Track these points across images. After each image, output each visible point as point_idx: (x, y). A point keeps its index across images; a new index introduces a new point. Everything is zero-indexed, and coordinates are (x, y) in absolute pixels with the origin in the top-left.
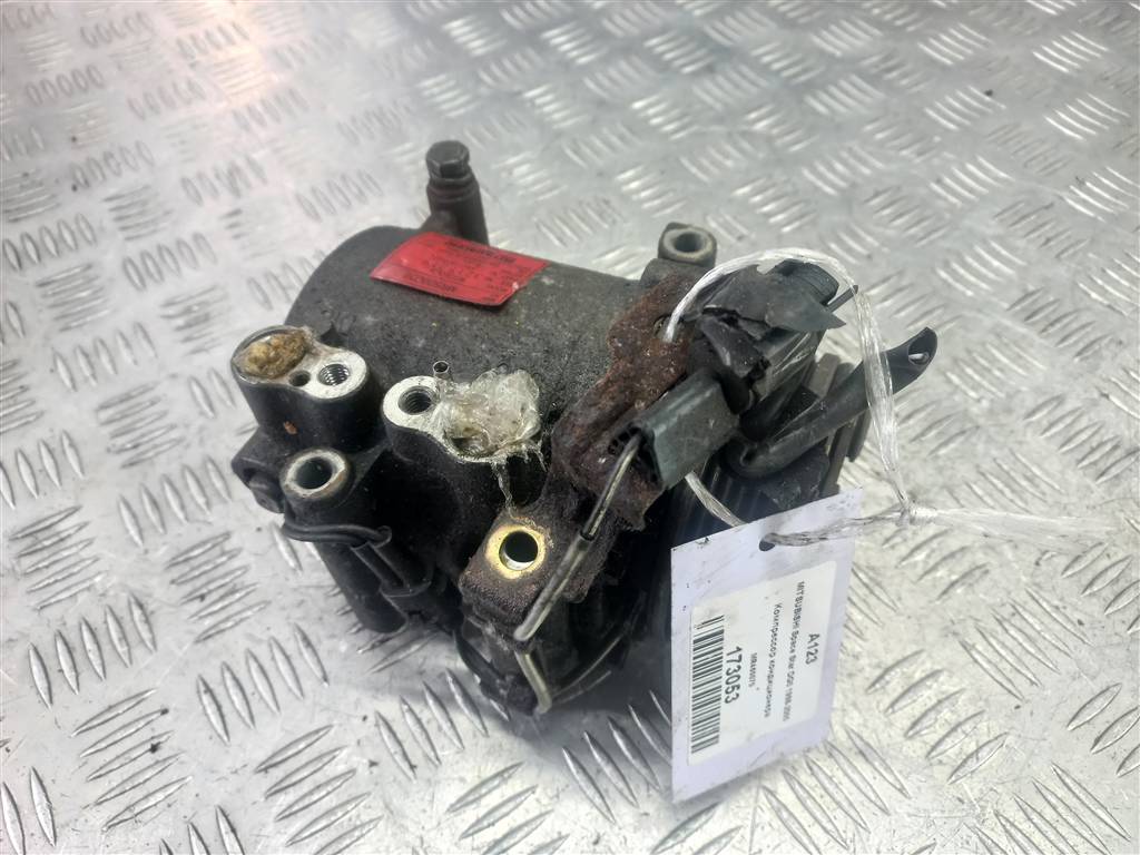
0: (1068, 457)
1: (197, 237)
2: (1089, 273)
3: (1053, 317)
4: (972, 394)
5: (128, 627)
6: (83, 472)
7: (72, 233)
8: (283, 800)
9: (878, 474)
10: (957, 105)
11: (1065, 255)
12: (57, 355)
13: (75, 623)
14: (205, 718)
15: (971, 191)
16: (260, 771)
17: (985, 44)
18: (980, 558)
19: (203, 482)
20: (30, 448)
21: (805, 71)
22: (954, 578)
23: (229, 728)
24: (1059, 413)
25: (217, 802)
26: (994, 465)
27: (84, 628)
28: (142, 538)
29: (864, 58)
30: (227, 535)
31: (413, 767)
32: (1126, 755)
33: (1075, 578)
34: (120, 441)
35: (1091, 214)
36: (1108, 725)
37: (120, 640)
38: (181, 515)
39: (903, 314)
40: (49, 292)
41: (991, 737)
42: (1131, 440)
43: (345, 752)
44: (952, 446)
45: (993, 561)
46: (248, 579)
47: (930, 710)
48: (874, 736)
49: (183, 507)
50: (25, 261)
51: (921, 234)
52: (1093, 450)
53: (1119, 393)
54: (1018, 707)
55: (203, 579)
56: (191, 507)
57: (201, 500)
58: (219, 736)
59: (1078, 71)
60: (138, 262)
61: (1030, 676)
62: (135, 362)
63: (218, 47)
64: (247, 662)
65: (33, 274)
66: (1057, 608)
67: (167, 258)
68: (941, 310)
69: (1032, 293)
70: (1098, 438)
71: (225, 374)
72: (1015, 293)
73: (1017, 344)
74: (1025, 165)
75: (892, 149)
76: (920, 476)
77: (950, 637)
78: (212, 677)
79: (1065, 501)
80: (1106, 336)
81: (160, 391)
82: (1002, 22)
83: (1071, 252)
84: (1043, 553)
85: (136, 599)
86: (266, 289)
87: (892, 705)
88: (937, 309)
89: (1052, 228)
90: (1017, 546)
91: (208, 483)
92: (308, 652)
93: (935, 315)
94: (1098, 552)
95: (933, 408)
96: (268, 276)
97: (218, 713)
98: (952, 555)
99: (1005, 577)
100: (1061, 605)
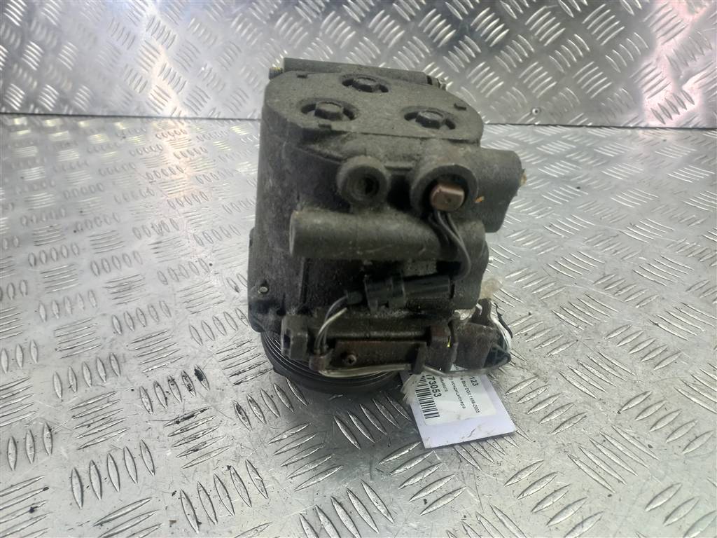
0: (635, 356)
1: (134, 253)
2: (641, 266)
3: (621, 287)
4: (573, 324)
5: (38, 441)
6: (37, 360)
7: (67, 250)
10: (561, 193)
11: (627, 258)
12: (41, 303)
13: (7, 439)
14: (71, 493)
15: (570, 229)
16: (98, 525)
17: (575, 168)
18: (580, 409)
19: (106, 366)
20: (10, 347)
22: (564, 420)
23: (85, 498)
24: (628, 333)
26: (589, 360)
27: (11, 441)
28: (62, 393)
30: (114, 393)
31: (199, 523)
32: (689, 527)
33: (645, 421)
34: (64, 346)
35: (641, 240)
36: (674, 508)
37: (31, 447)
38: (89, 382)
39: (530, 285)
40: (47, 275)
41: (592, 514)
42: (674, 347)
43: (156, 513)
44: (561, 350)
45: (590, 411)
46: (119, 416)
47: (548, 496)
48: (510, 511)
49: (91, 378)
50: (38, 262)
51: (541, 249)
52: (650, 352)
53: (665, 323)
54: (610, 496)
55: (93, 415)
56: (96, 378)
57: (102, 374)
58: (77, 503)
59: (629, 179)
60: (99, 263)
61: (617, 477)
62: (84, 308)
63: (167, 175)
64: (107, 461)
65: (41, 268)
66: (633, 437)
67: (116, 260)
68: (553, 284)
69: (608, 275)
70: (653, 346)
71: (133, 315)
72: (598, 276)
73: (600, 300)
74: (601, 219)
75: (523, 212)
76: (541, 365)
77: (562, 453)
78: (83, 469)
79: (635, 379)
80: (654, 295)
81: (94, 321)
82: (584, 160)
83: (630, 256)
84: (623, 407)
85: (48, 426)
86: (167, 275)
87: (523, 493)
88: (551, 283)
89: (618, 246)
90: (605, 403)
91: (109, 366)
92: (146, 456)
93: (549, 286)
94: (658, 407)
95: (549, 330)
96: (169, 270)
97: (80, 489)
98: (562, 407)
99: (598, 420)
100: (636, 436)
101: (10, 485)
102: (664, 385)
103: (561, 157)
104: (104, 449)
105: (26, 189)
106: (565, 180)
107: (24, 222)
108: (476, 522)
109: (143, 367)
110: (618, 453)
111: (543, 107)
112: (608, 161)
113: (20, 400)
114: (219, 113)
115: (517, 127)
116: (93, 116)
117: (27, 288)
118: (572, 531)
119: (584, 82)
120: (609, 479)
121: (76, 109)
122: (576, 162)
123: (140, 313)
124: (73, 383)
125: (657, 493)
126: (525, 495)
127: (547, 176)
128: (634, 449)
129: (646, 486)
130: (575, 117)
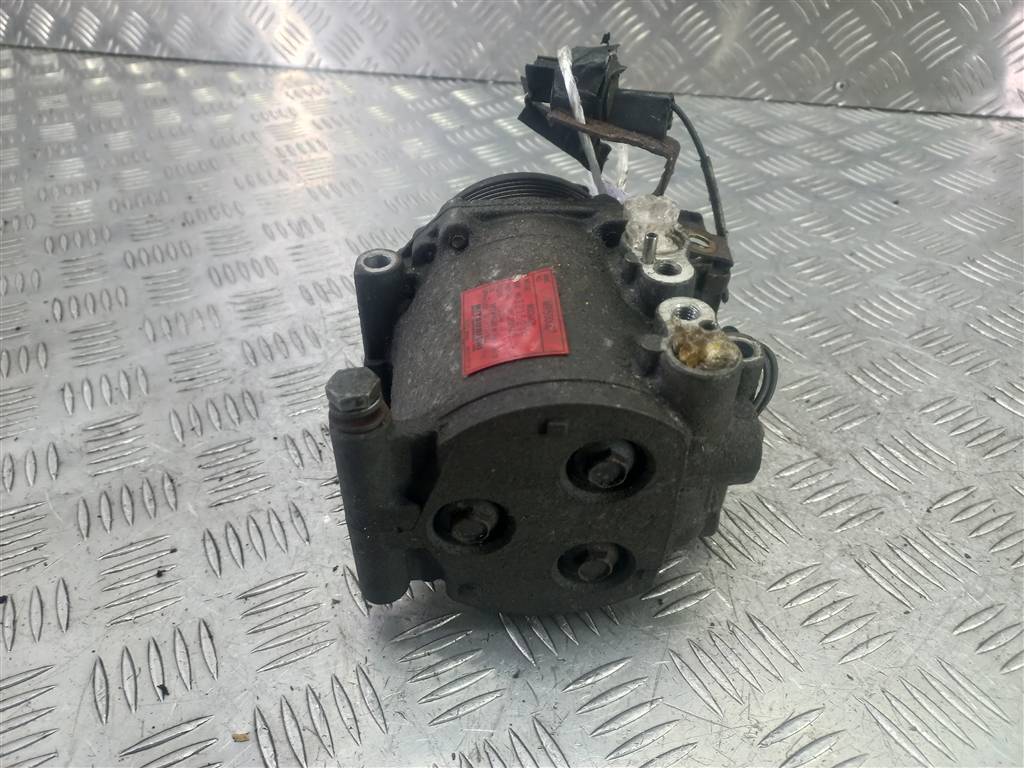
0: (957, 439)
1: (267, 259)
2: (978, 317)
3: (947, 345)
4: (875, 391)
5: (158, 493)
6: (148, 392)
7: (176, 250)
8: (256, 620)
9: (789, 439)
10: (869, 208)
11: (958, 306)
12: (146, 318)
13: (119, 487)
14: (205, 558)
15: (880, 261)
16: (241, 598)
17: (894, 174)
18: (876, 503)
19: (238, 406)
20: (112, 375)
21: (747, 184)
22: (852, 515)
23: (223, 566)
24: (951, 408)
25: (201, 616)
26: (892, 440)
27: (125, 490)
28: (183, 436)
29: (796, 178)
30: (251, 440)
31: (368, 606)
32: (1009, 658)
33: (964, 524)
34: (180, 376)
35: (982, 281)
36: (992, 634)
37: (150, 500)
38: (217, 424)
39: (817, 336)
40: (150, 282)
41: (881, 633)
42: (1015, 430)
43: (314, 591)
44: (855, 424)
45: (888, 506)
46: (258, 469)
47: (825, 608)
48: (773, 622)
49: (220, 420)
50: (138, 264)
51: (836, 287)
52: (980, 435)
53: (1005, 398)
54: (907, 613)
55: (225, 467)
56: (226, 420)
57: (235, 416)
58: (214, 571)
59: (971, 192)
60: (220, 270)
61: (919, 591)
62: (204, 328)
63: (304, 152)
64: (248, 524)
65: (141, 271)
66: (946, 543)
68: (850, 335)
69: (930, 328)
70: (985, 427)
71: (270, 341)
72: (914, 328)
73: (914, 361)
74: (925, 248)
75: (815, 233)
76: (826, 443)
77: (847, 557)
78: (218, 531)
79: (955, 469)
80: (994, 359)
81: (218, 347)
82: (907, 162)
83: (964, 303)
84: (934, 504)
85: (169, 475)
86: (312, 292)
87: (791, 601)
88: (847, 334)
89: (947, 288)
90: (910, 497)
91: (242, 406)
92: (298, 521)
93: (845, 338)
94: (984, 507)
95: (840, 398)
96: (315, 285)
97: (216, 555)
98: (851, 499)
99: (899, 518)
100: (949, 542)
101: (129, 543)
102: (995, 479)
103: (874, 156)
104: (242, 508)
105: (113, 162)
106: (877, 190)
107: (115, 208)
108: (727, 632)
109: (288, 411)
110: (923, 561)
111: (852, 80)
112: (944, 166)
113: (130, 440)
114: (376, 66)
115: (811, 109)
116: (196, 62)
117: (126, 296)
118: (853, 651)
119: (920, 42)
120: (908, 592)
121: (171, 50)
122: (895, 165)
123: (279, 340)
124: (196, 424)
125: (971, 614)
126: (794, 604)
127: (851, 183)
128: (945, 558)
129: (957, 605)
130: (899, 96)
